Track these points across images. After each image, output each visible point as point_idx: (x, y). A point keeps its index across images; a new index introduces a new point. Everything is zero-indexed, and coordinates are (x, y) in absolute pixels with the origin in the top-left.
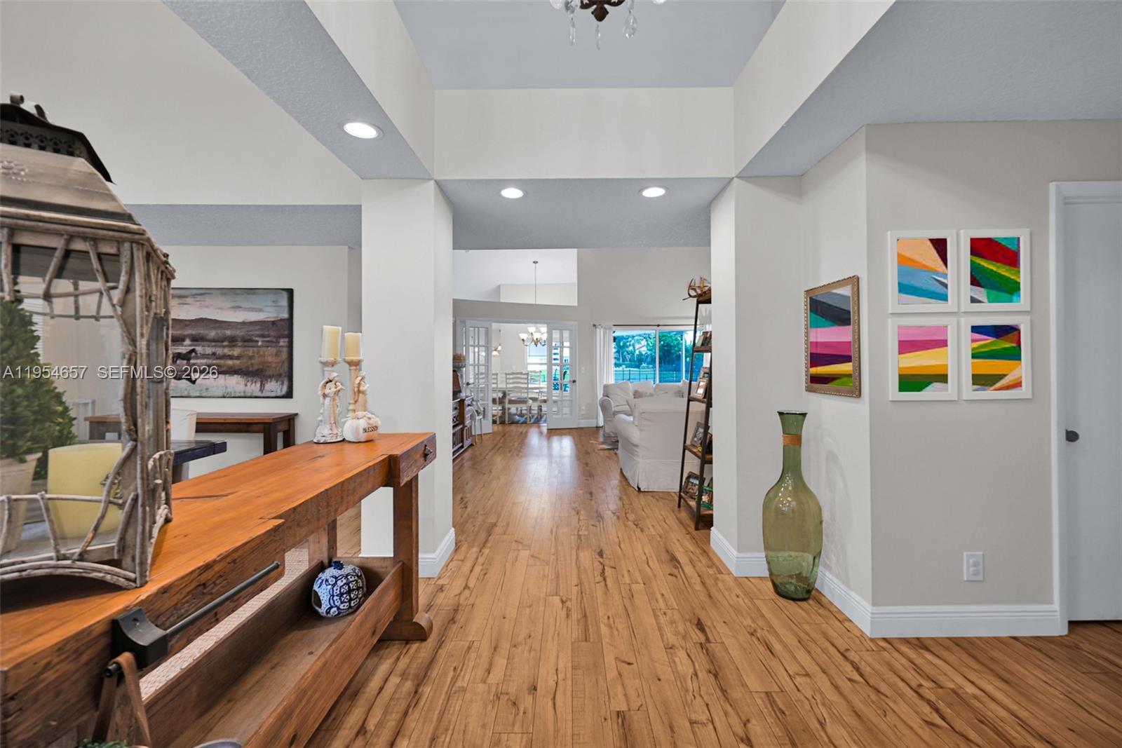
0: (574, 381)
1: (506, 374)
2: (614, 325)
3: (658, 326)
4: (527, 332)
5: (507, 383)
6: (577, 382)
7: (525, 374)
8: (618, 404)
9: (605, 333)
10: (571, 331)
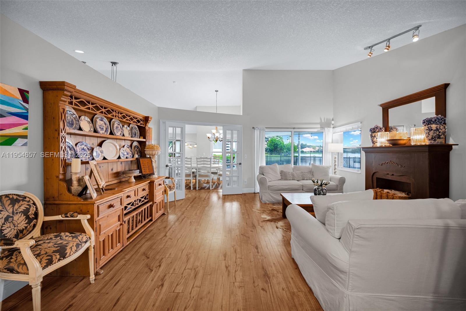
0: (240, 164)
1: (197, 159)
2: (266, 128)
3: (294, 128)
4: (211, 133)
5: (197, 164)
6: (242, 164)
7: (209, 159)
8: (271, 180)
9: (260, 133)
10: (238, 131)
